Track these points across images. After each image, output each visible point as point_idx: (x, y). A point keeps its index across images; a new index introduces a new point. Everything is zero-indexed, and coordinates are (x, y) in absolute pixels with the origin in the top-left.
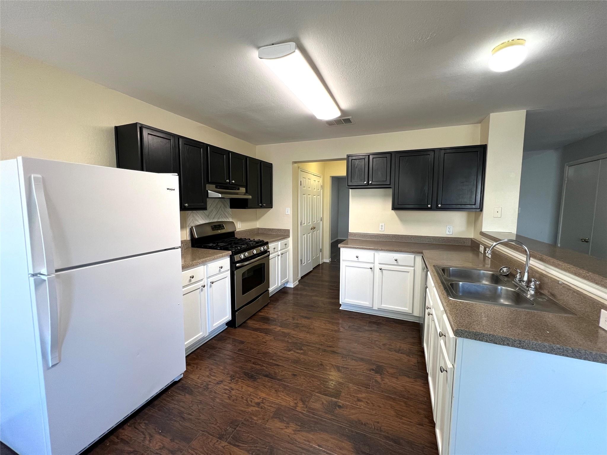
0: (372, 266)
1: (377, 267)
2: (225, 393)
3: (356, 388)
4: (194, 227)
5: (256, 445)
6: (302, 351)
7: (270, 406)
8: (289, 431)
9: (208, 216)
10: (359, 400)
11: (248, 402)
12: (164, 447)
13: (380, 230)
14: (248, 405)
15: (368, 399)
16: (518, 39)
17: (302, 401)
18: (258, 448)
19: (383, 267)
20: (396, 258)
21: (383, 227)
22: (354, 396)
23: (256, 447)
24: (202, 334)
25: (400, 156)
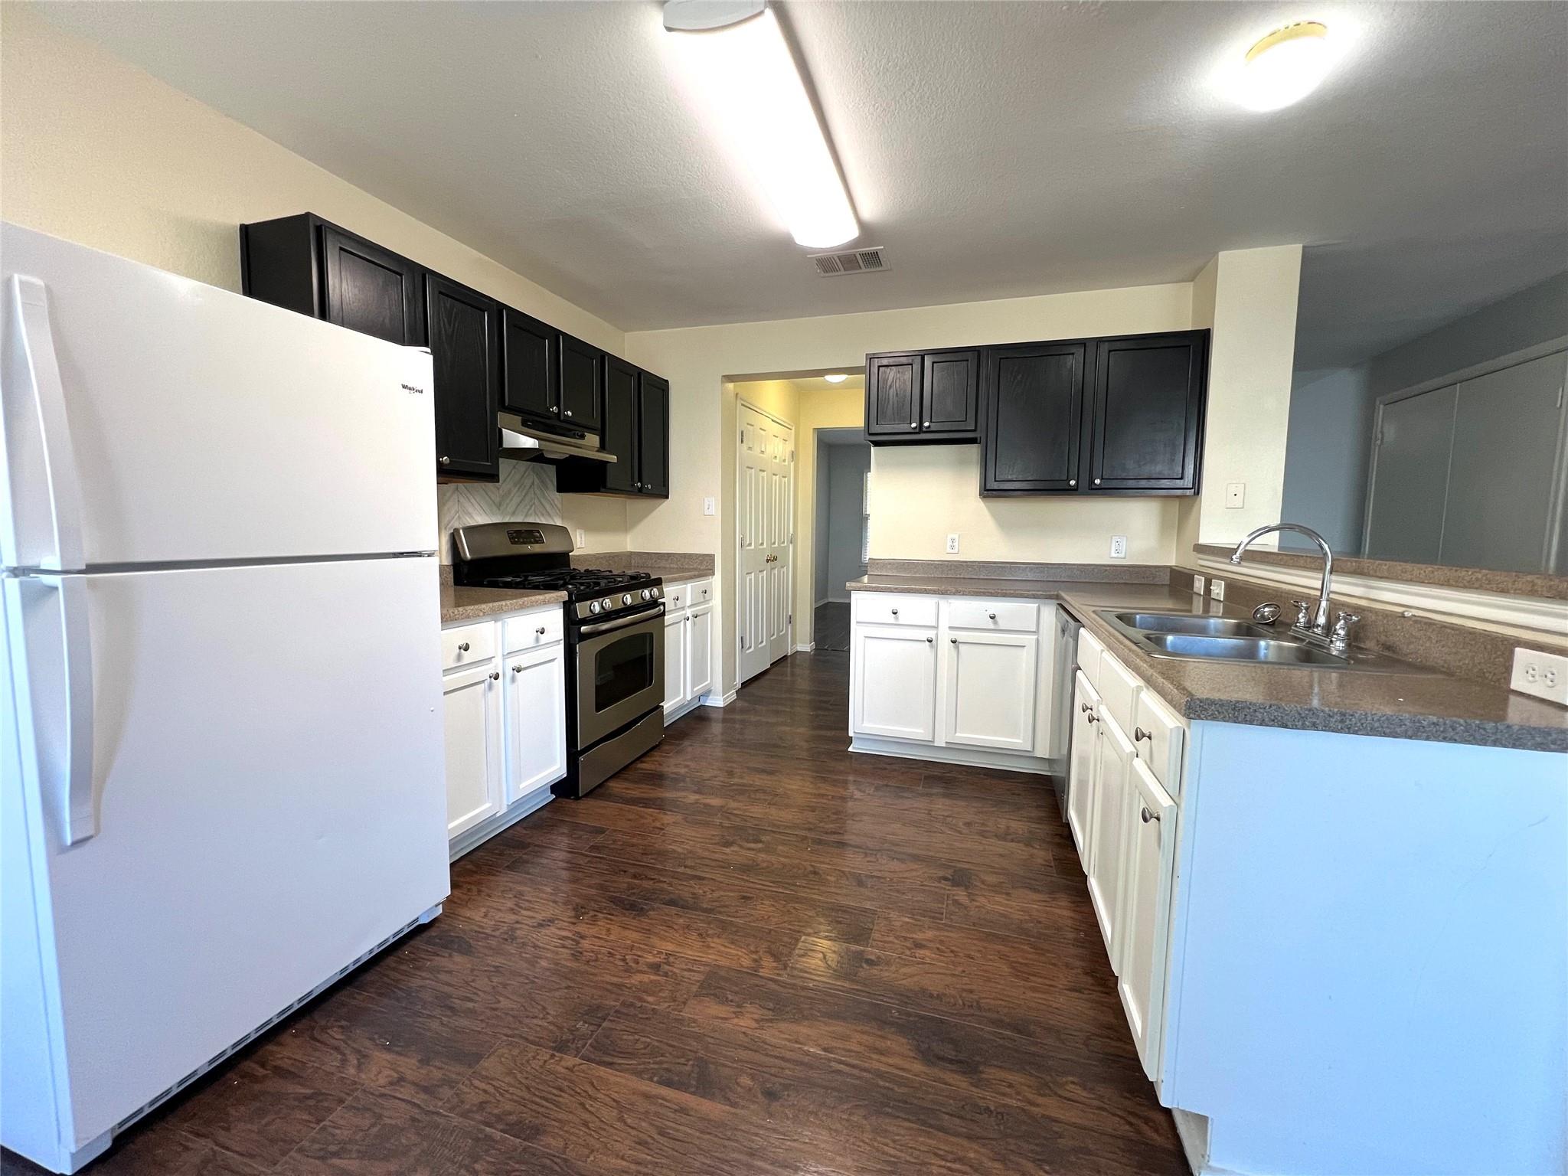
0: (931, 634)
1: (944, 638)
2: (564, 947)
3: (907, 920)
4: (461, 531)
5: (658, 1059)
6: (760, 845)
7: (690, 970)
8: (745, 1023)
9: (499, 506)
10: (918, 945)
11: (627, 963)
12: (401, 1079)
13: (949, 550)
14: (628, 970)
15: (941, 942)
16: (1310, 23)
17: (773, 955)
18: (665, 1066)
19: (961, 636)
20: (991, 612)
21: (956, 544)
22: (905, 938)
23: (661, 1063)
24: (490, 807)
25: (1000, 359)
